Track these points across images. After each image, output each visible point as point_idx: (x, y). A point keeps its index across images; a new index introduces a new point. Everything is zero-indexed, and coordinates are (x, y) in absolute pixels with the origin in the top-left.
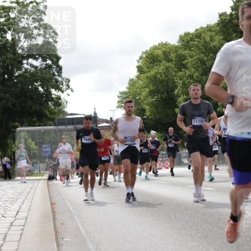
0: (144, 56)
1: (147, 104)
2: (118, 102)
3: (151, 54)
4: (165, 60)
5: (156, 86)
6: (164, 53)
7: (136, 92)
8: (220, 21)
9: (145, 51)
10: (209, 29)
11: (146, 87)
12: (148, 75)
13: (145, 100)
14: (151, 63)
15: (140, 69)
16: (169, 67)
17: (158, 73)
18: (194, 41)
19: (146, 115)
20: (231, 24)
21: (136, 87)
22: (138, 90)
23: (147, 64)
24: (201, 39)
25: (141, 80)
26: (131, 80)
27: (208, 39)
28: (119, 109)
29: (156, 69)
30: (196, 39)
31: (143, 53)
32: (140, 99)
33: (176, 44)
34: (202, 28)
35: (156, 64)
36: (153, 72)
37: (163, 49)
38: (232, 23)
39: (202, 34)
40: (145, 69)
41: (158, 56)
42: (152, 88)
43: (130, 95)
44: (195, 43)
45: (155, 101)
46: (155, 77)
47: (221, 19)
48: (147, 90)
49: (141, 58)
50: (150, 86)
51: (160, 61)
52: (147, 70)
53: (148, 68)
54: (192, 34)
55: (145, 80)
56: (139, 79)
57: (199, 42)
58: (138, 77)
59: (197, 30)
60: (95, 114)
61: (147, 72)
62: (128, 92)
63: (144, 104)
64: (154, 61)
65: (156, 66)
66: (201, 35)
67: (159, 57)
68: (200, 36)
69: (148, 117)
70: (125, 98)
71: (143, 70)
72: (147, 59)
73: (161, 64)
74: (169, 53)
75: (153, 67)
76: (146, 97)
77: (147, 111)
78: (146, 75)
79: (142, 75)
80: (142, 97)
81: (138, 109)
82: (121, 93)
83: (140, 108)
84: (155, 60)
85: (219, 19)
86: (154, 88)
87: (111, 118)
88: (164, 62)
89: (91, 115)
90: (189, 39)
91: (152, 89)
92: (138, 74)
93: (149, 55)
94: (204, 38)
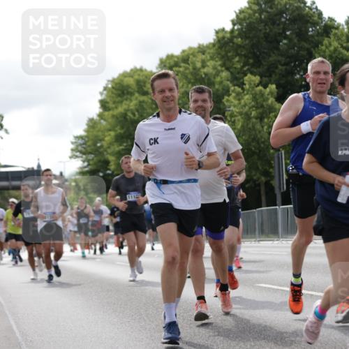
0: (110, 86)
1: (112, 154)
2: (72, 150)
3: (119, 83)
4: (138, 92)
5: (125, 129)
6: (138, 82)
7: (96, 136)
8: (217, 40)
9: (110, 79)
10: (202, 50)
11: (110, 130)
12: (116, 112)
13: (109, 147)
14: (119, 95)
15: (104, 104)
16: (143, 102)
17: (128, 110)
18: (180, 67)
19: (109, 170)
20: (231, 44)
21: (97, 129)
22: (100, 134)
23: (113, 97)
24: (188, 64)
25: (105, 120)
26: (91, 120)
27: (199, 65)
28: (73, 160)
29: (126, 104)
30: (182, 64)
31: (108, 81)
32: (102, 146)
33: (154, 70)
34: (190, 48)
35: (125, 97)
36: (121, 109)
37: (136, 77)
38: (233, 43)
39: (191, 56)
40: (111, 105)
41: (128, 86)
42: (119, 131)
43: (88, 141)
44: (181, 69)
45: (123, 149)
46: (124, 116)
47: (218, 37)
48: (112, 133)
49: (105, 89)
50: (117, 129)
51: (132, 94)
52: (114, 106)
53: (114, 102)
54: (177, 57)
55: (110, 120)
56: (102, 119)
57: (186, 69)
58: (100, 116)
59: (184, 51)
60: (39, 166)
61: (113, 109)
62: (86, 136)
63: (108, 153)
64: (123, 93)
65: (126, 100)
66: (189, 58)
67: (130, 87)
68: (188, 60)
69: (113, 172)
70: (81, 145)
71: (107, 105)
72: (114, 90)
73: (133, 98)
74: (145, 82)
75: (121, 102)
76: (111, 144)
77: (112, 163)
78: (111, 112)
79: (106, 113)
80: (105, 144)
81: (100, 161)
82: (76, 137)
83: (102, 159)
84: (125, 92)
85: (215, 37)
86: (122, 131)
87: (61, 174)
88: (137, 95)
89: (33, 168)
90: (172, 63)
91: (120, 133)
92: (101, 110)
93: (116, 84)
94: (193, 63)
